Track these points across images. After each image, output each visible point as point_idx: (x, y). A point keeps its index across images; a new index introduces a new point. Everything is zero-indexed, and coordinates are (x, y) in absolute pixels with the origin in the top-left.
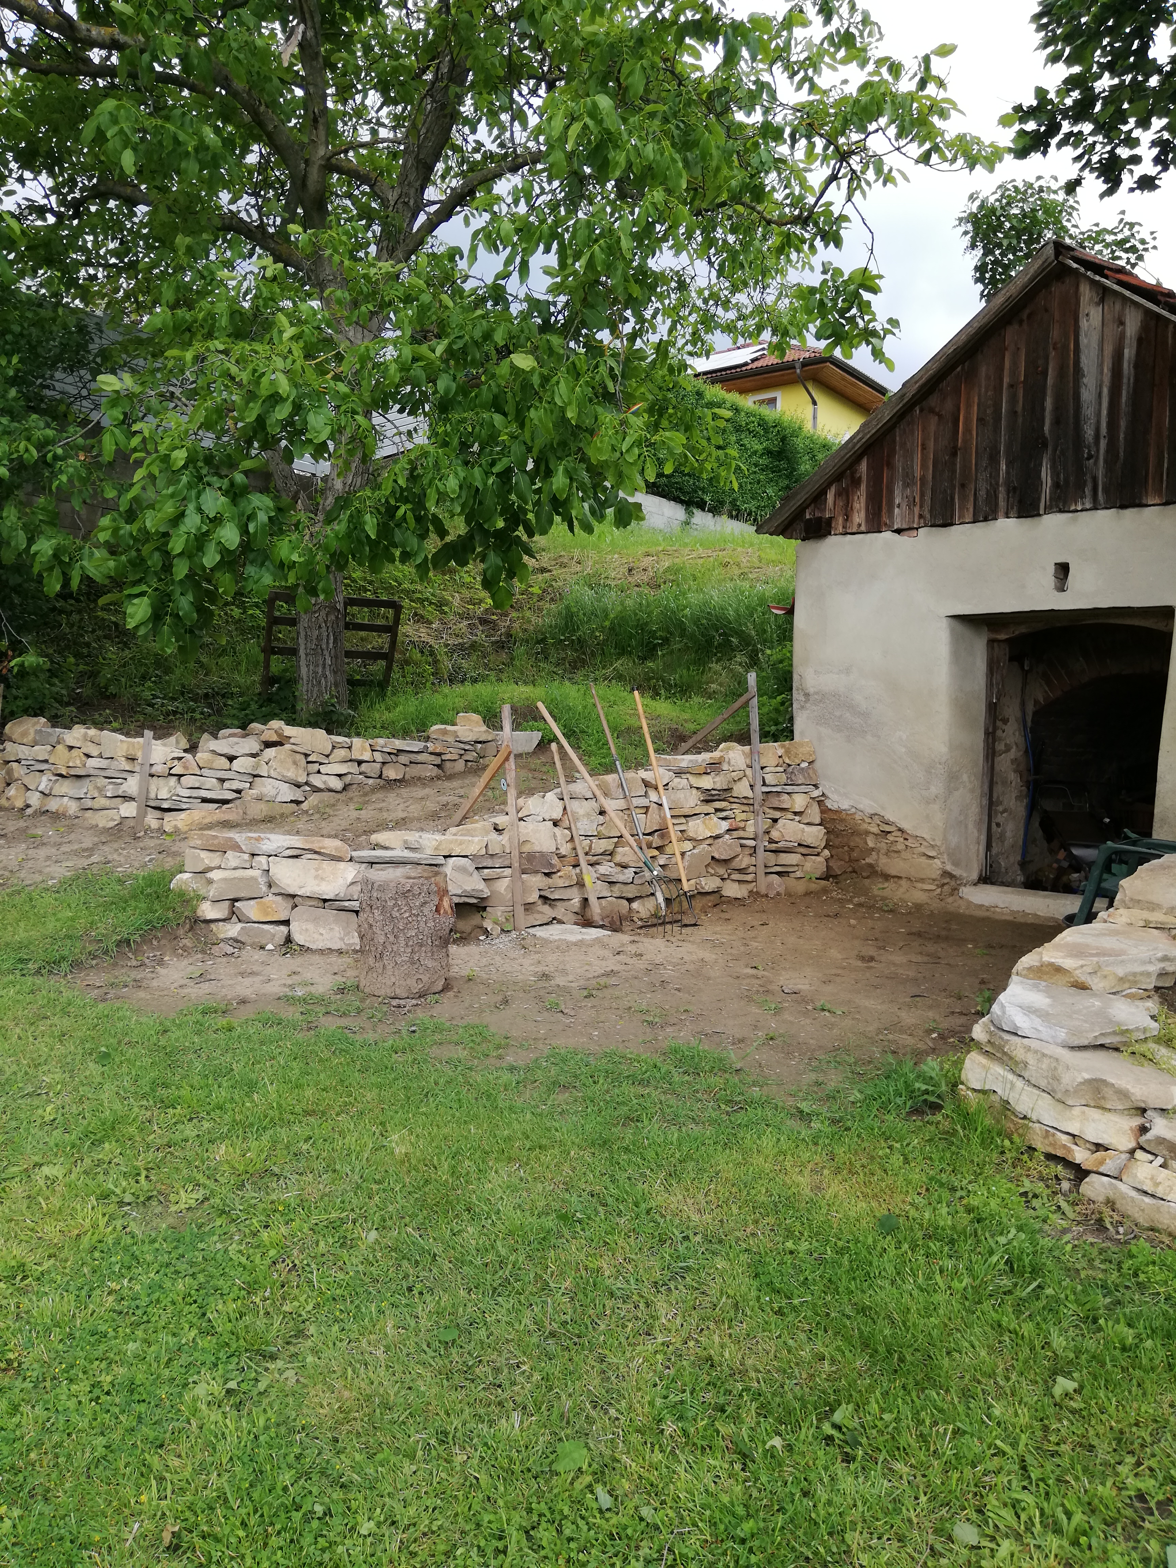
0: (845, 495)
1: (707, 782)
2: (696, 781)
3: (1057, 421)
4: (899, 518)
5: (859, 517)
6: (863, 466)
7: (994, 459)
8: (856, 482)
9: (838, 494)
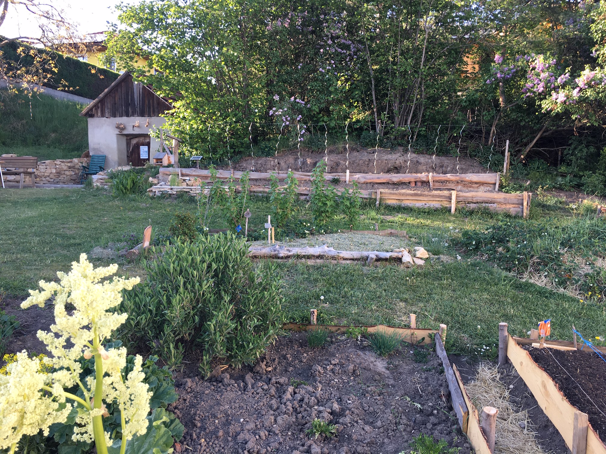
0: (96, 109)
1: (69, 165)
2: (66, 164)
3: (131, 101)
4: (107, 115)
5: (99, 114)
6: (99, 105)
7: (122, 106)
8: (98, 107)
9: (95, 109)
